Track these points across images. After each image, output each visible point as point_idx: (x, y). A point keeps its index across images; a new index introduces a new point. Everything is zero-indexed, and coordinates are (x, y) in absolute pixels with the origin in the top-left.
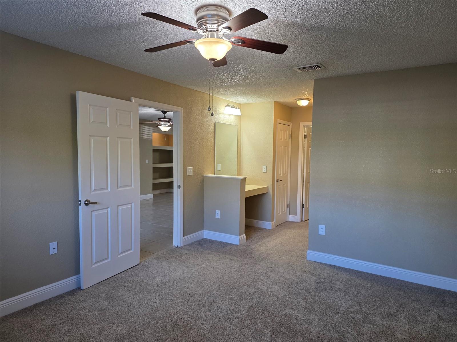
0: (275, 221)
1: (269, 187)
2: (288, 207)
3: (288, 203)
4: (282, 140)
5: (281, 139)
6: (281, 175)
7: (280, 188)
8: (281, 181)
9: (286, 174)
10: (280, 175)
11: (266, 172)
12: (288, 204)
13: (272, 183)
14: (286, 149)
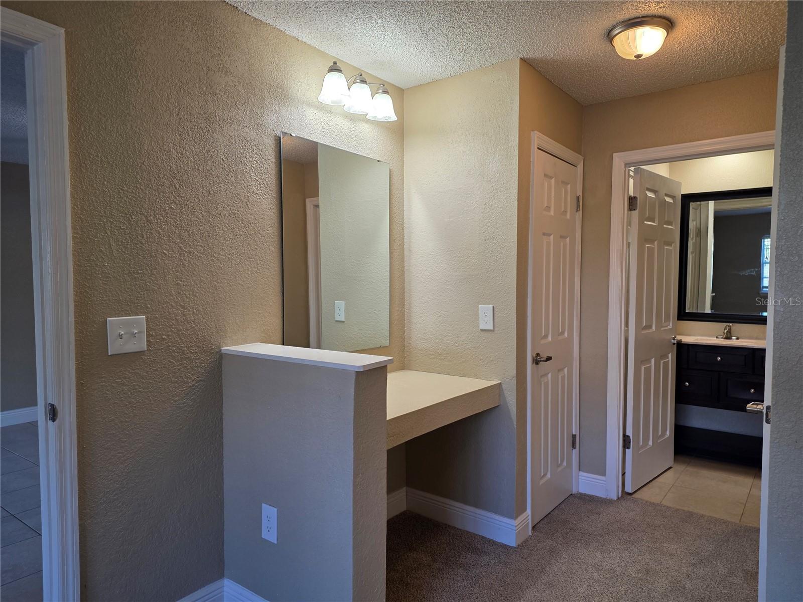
0: (529, 511)
1: (504, 386)
2: (574, 446)
3: (575, 431)
4: (552, 213)
5: (548, 208)
6: (550, 338)
7: (546, 384)
8: (549, 359)
9: (566, 335)
10: (546, 336)
11: (493, 330)
12: (574, 437)
13: (515, 372)
14: (565, 245)
